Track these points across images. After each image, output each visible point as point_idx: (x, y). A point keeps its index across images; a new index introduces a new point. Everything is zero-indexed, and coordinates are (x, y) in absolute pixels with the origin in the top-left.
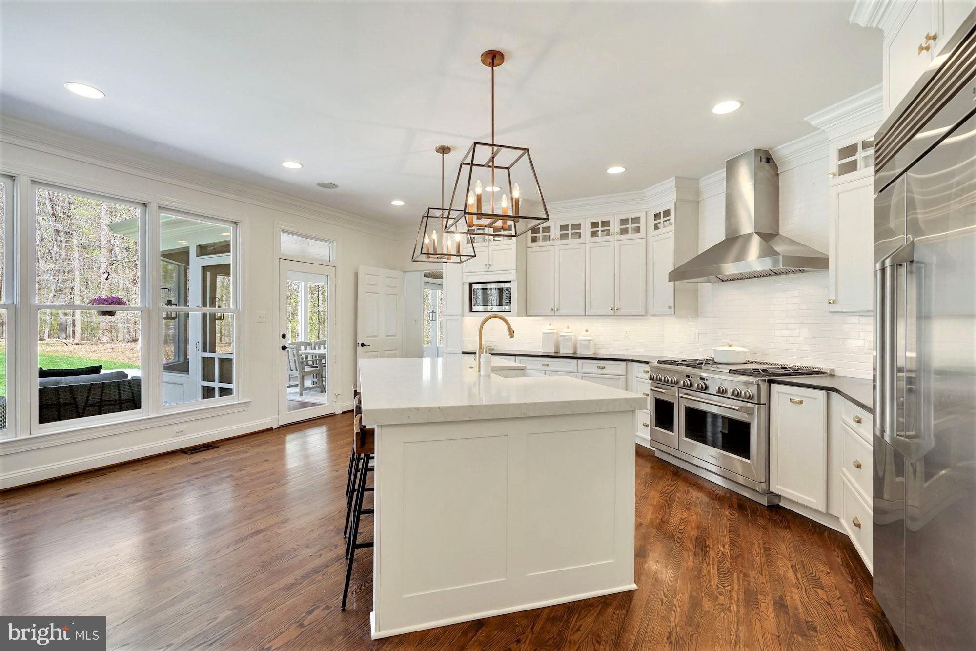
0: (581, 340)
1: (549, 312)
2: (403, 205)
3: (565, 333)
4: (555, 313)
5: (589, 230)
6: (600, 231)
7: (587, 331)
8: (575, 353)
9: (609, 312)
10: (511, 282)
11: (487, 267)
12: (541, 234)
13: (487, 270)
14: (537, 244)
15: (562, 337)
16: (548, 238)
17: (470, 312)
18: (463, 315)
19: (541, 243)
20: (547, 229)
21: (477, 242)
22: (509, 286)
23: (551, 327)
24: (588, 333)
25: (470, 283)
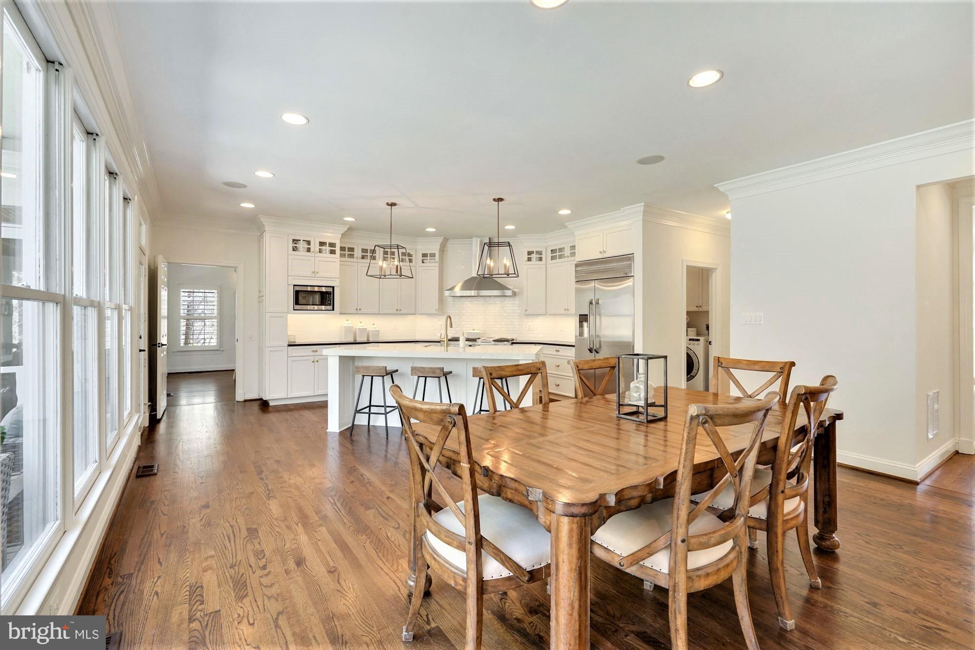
0: (372, 331)
1: (353, 311)
2: (254, 208)
3: (359, 326)
4: (358, 312)
7: (374, 324)
8: (368, 340)
9: (394, 311)
10: (333, 287)
11: (314, 274)
12: (347, 253)
13: (313, 276)
14: (343, 259)
15: (359, 329)
16: (351, 256)
17: (294, 310)
18: (288, 313)
19: (346, 259)
20: (351, 249)
21: (303, 251)
22: (331, 290)
23: (348, 322)
24: (375, 326)
25: (294, 285)
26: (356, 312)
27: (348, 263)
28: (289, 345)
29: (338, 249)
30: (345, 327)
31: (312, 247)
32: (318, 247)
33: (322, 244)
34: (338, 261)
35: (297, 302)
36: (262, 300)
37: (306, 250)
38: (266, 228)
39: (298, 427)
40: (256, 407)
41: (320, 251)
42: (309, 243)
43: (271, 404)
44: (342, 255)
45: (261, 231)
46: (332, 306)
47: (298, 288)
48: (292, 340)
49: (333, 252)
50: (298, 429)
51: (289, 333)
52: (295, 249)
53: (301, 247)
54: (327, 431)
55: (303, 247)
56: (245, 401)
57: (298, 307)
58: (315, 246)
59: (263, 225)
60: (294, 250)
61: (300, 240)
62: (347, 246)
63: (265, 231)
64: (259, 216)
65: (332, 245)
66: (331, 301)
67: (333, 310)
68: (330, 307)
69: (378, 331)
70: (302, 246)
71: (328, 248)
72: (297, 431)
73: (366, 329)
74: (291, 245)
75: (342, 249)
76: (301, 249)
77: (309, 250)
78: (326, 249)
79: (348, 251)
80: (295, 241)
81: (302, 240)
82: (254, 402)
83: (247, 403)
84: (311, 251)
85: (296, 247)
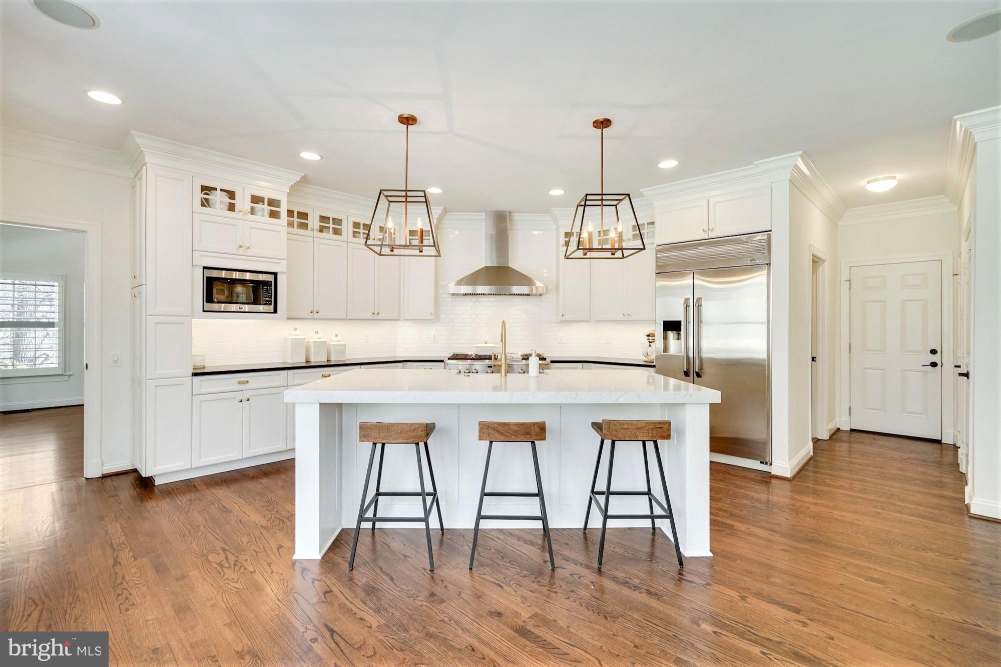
0: (334, 345)
1: (308, 315)
2: (120, 104)
3: (314, 337)
4: (314, 315)
5: (351, 229)
6: (361, 233)
7: (337, 336)
8: (328, 362)
9: (369, 316)
10: (275, 274)
11: (241, 249)
12: (296, 220)
13: (241, 253)
14: (291, 230)
15: (315, 342)
16: (304, 226)
17: (204, 311)
18: (192, 316)
19: (296, 230)
20: (303, 215)
21: (221, 209)
22: (270, 278)
23: (297, 332)
24: (338, 338)
25: (204, 268)
26: (311, 316)
27: (301, 238)
28: (195, 374)
29: (283, 211)
30: (292, 339)
31: (238, 202)
32: (248, 204)
33: (256, 200)
34: (284, 229)
35: (209, 298)
36: (140, 293)
37: (226, 208)
38: (148, 159)
39: (224, 550)
40: (126, 490)
41: (253, 211)
42: (231, 195)
43: (158, 482)
44: (291, 225)
45: (136, 163)
46: (272, 306)
47: (210, 274)
48: (199, 363)
49: (274, 215)
50: (227, 558)
51: (195, 351)
52: (205, 203)
53: (218, 202)
54: (295, 557)
55: (221, 202)
56: (104, 477)
57: (209, 306)
58: (243, 202)
59: (142, 151)
60: (203, 205)
61: (215, 189)
62: (296, 209)
63: (145, 164)
64: (132, 132)
65: (272, 203)
66: (271, 297)
67: (275, 311)
68: (271, 308)
69: (345, 345)
70: (218, 198)
71: (267, 208)
72: (226, 565)
73: (325, 342)
74: (199, 195)
75: (290, 213)
76: (218, 205)
77: (232, 208)
78: (263, 209)
79: (298, 218)
80: (206, 189)
81: (218, 190)
82: (122, 477)
83: (109, 480)
84: (236, 210)
85: (207, 200)
